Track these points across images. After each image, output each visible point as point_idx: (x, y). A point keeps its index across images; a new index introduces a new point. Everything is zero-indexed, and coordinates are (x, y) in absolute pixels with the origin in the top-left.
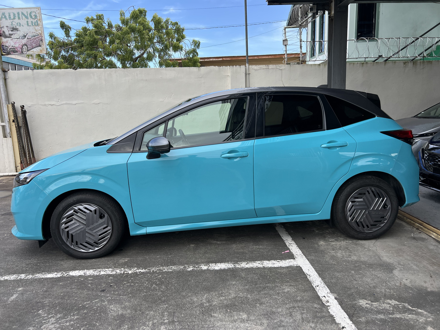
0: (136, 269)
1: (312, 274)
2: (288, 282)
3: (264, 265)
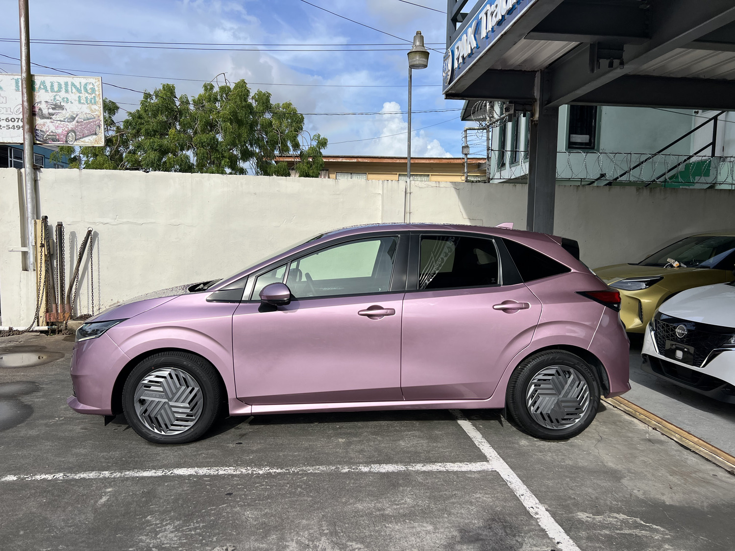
0: (268, 468)
1: (514, 481)
2: (483, 489)
3: (447, 469)
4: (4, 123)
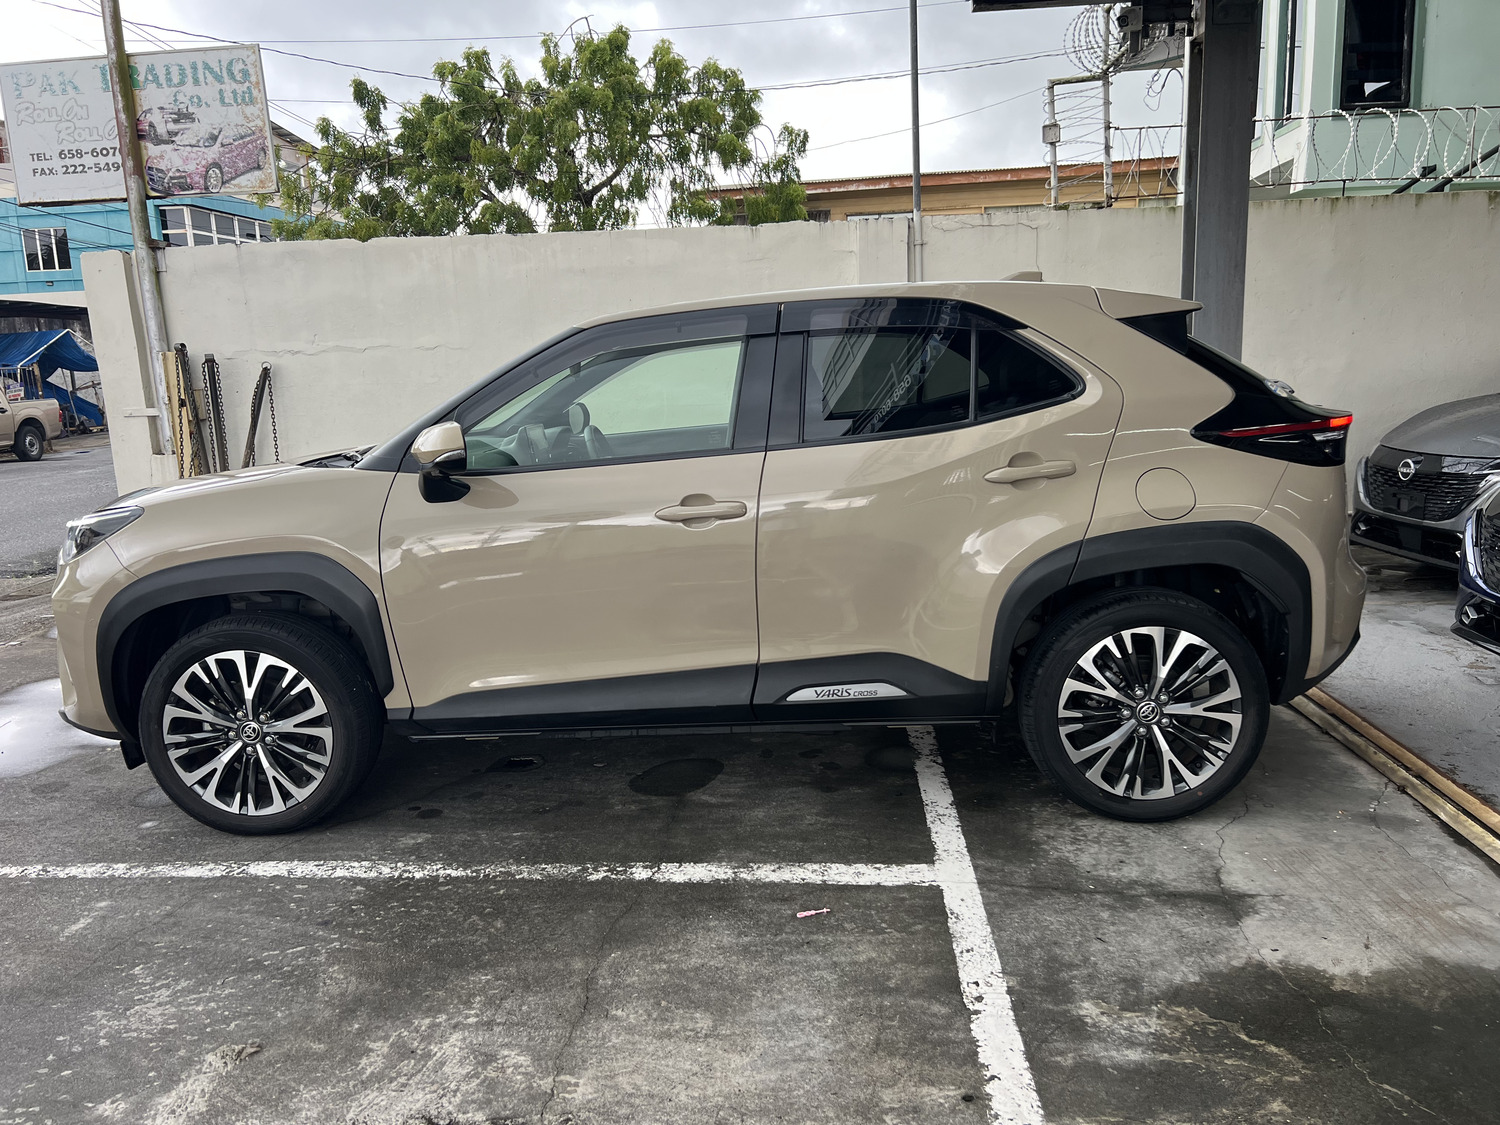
0: (439, 867)
1: (967, 916)
2: (880, 932)
3: (825, 878)
4: (88, 160)
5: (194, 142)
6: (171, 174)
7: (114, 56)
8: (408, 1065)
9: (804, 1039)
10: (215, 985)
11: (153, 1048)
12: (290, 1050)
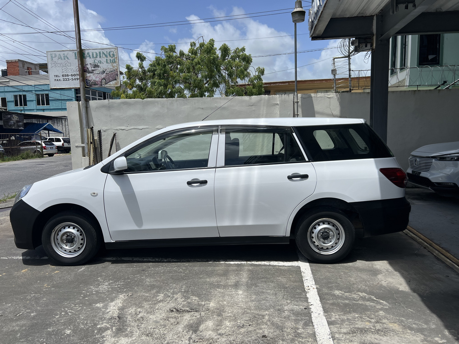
1: (307, 272)
3: (270, 264)
4: (70, 77)
5: (99, 73)
6: (92, 81)
7: (78, 50)
8: (169, 299)
9: (265, 296)
10: (119, 282)
11: (106, 294)
12: (140, 295)
